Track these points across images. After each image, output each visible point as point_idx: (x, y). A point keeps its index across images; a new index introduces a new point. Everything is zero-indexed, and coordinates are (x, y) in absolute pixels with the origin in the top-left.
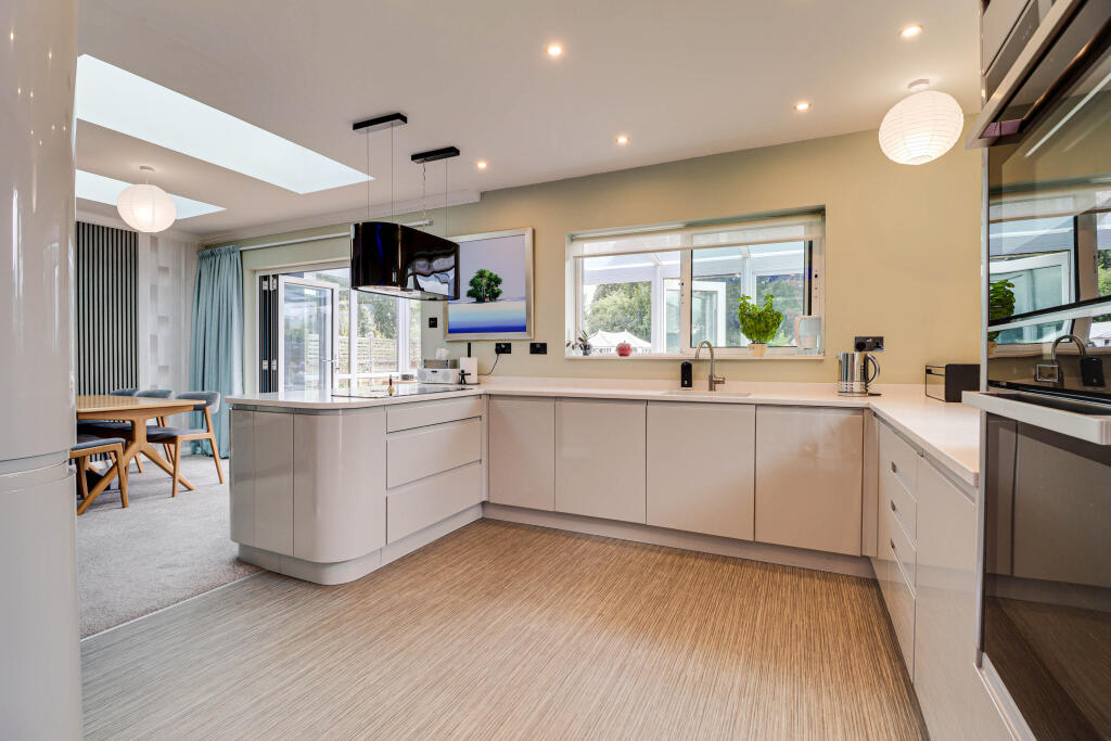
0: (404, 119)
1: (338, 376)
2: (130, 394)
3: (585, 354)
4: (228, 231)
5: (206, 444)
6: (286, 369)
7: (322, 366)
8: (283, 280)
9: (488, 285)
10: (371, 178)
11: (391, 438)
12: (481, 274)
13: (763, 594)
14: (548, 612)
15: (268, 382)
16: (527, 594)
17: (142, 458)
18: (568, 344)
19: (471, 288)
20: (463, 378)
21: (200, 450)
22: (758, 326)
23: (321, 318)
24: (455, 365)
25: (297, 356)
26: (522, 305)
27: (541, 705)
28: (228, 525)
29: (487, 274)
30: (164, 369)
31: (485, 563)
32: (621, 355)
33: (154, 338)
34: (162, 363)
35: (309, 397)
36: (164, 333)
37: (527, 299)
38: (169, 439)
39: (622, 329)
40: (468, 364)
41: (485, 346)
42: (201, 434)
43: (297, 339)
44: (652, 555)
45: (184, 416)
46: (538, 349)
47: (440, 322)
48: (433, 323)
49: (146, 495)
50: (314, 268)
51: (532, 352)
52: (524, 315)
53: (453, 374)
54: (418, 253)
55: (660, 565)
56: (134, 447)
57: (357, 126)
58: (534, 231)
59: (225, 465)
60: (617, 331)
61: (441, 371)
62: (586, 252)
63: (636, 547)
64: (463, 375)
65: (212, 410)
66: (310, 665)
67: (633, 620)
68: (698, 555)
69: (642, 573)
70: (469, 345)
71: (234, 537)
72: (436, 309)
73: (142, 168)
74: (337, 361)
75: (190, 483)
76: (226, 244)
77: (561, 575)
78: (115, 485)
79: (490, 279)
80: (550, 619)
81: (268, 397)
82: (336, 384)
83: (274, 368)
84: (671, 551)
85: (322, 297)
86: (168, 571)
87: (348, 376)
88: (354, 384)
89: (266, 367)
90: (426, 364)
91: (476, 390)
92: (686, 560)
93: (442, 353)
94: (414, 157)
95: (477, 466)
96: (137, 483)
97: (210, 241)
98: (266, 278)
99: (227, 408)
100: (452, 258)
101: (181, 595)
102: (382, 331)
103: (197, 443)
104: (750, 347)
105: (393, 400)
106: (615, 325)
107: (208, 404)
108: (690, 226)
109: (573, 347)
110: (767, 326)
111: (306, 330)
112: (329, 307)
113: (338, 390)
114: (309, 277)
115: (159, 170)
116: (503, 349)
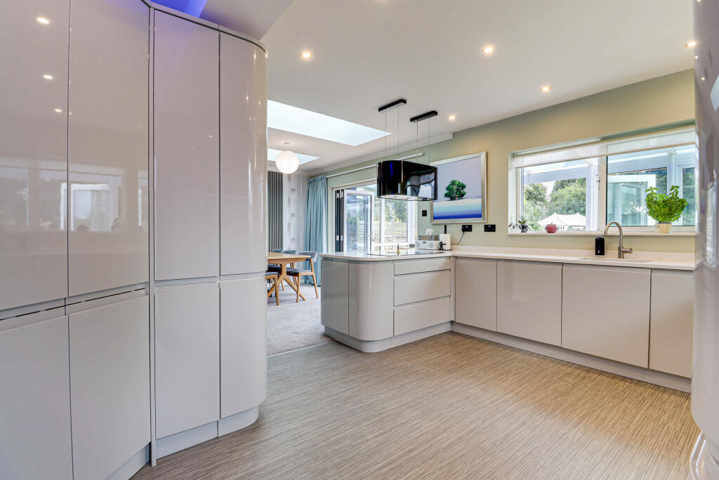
0: (405, 102)
1: (374, 244)
2: (280, 252)
3: (523, 232)
4: (321, 168)
5: (310, 278)
6: (348, 240)
7: (366, 238)
8: (346, 192)
9: (458, 190)
10: (388, 134)
11: (396, 278)
12: (453, 183)
13: (648, 404)
14: (483, 386)
15: (339, 247)
16: (472, 374)
17: (285, 283)
18: (510, 226)
19: (447, 192)
20: (441, 246)
21: (309, 282)
22: (662, 210)
23: (365, 211)
24: (437, 238)
25: (353, 233)
26: (479, 201)
27: (469, 429)
28: (320, 318)
29: (457, 183)
30: (293, 240)
31: (449, 354)
32: (549, 232)
33: (289, 224)
34: (293, 237)
35: (359, 255)
36: (293, 221)
37: (482, 197)
38: (296, 274)
39: (575, 212)
40: (445, 238)
41: (455, 228)
42: (308, 273)
43: (353, 223)
44: (565, 368)
45: (301, 263)
46: (490, 228)
47: (429, 213)
48: (424, 213)
49: (286, 301)
50: (361, 185)
51: (485, 231)
52: (480, 207)
53: (436, 244)
54: (413, 173)
55: (569, 374)
56: (282, 277)
57: (380, 109)
58: (487, 154)
59: (319, 289)
60: (571, 214)
61: (428, 242)
62: (525, 164)
63: (553, 362)
64: (441, 244)
65: (314, 260)
66: (354, 385)
67: (539, 400)
68: (602, 373)
69: (553, 377)
70: (445, 226)
71: (323, 323)
72: (426, 206)
73: (285, 143)
74: (373, 236)
75: (304, 296)
76: (319, 175)
77: (495, 369)
78: (273, 295)
79: (459, 186)
80: (483, 390)
81: (339, 254)
82: (373, 248)
83: (342, 239)
84: (580, 367)
85: (366, 199)
86: (296, 335)
87: (379, 245)
88: (383, 249)
89: (338, 239)
90: (420, 238)
91: (448, 254)
92: (590, 374)
93: (429, 232)
94: (412, 120)
95: (448, 299)
96: (283, 295)
97: (313, 175)
98: (338, 191)
99: (320, 259)
100: (433, 174)
101: (300, 346)
102: (399, 218)
103: (306, 277)
104: (656, 226)
105: (399, 258)
106: (570, 209)
107: (312, 257)
108: (604, 139)
109: (514, 227)
110: (670, 210)
111: (358, 219)
112: (369, 205)
113: (374, 252)
114: (360, 190)
115: (292, 143)
116: (467, 228)
